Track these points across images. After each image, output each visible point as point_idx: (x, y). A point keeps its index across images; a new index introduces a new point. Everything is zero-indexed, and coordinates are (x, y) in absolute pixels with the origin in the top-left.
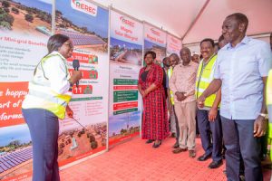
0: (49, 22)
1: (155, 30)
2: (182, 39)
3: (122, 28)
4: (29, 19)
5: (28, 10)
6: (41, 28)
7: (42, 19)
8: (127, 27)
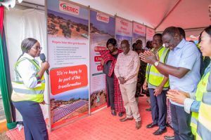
0: (87, 30)
1: (139, 26)
2: (155, 29)
3: (122, 28)
4: (78, 30)
5: (78, 25)
6: (83, 34)
7: (84, 29)
8: (124, 27)
